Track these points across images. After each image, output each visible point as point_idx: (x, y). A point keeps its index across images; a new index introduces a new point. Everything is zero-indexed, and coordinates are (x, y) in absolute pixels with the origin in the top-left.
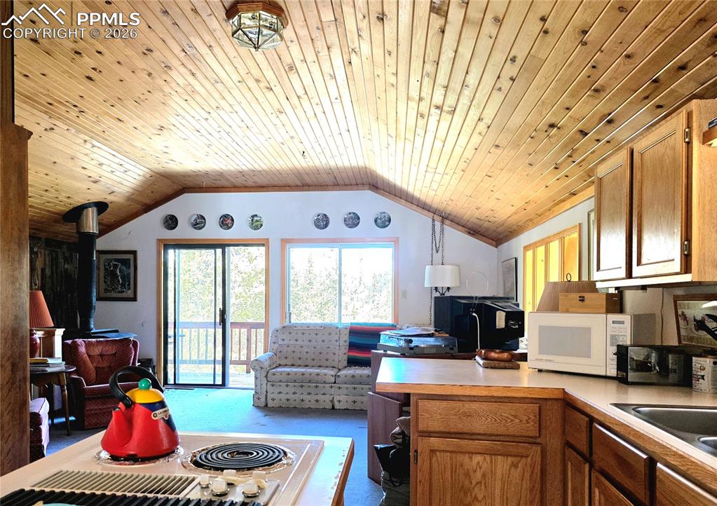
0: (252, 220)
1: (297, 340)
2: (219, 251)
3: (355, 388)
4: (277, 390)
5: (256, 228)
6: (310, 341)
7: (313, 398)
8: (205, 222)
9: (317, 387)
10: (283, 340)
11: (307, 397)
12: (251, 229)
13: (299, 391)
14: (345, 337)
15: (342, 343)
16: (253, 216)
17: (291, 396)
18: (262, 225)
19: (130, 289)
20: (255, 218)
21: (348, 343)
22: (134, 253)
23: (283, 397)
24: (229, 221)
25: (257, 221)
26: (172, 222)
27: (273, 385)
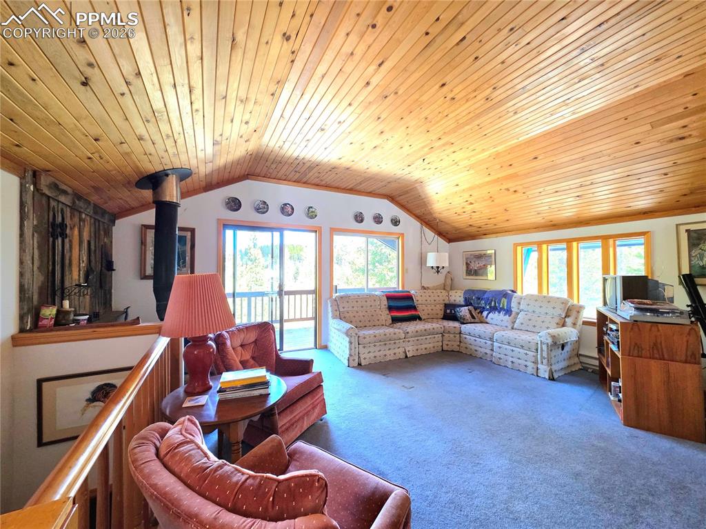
0: (308, 211)
1: (353, 307)
2: (277, 234)
3: (418, 340)
4: (366, 351)
5: (312, 217)
6: (362, 307)
7: (392, 352)
8: (268, 208)
9: (395, 343)
10: (344, 308)
11: (388, 352)
12: (307, 219)
13: (382, 348)
14: (385, 302)
15: (383, 306)
16: (310, 208)
17: (377, 354)
18: (316, 216)
19: (185, 266)
20: (311, 210)
21: (387, 306)
22: (193, 231)
23: (372, 355)
24: (290, 209)
25: (312, 212)
26: (235, 204)
27: (364, 347)
